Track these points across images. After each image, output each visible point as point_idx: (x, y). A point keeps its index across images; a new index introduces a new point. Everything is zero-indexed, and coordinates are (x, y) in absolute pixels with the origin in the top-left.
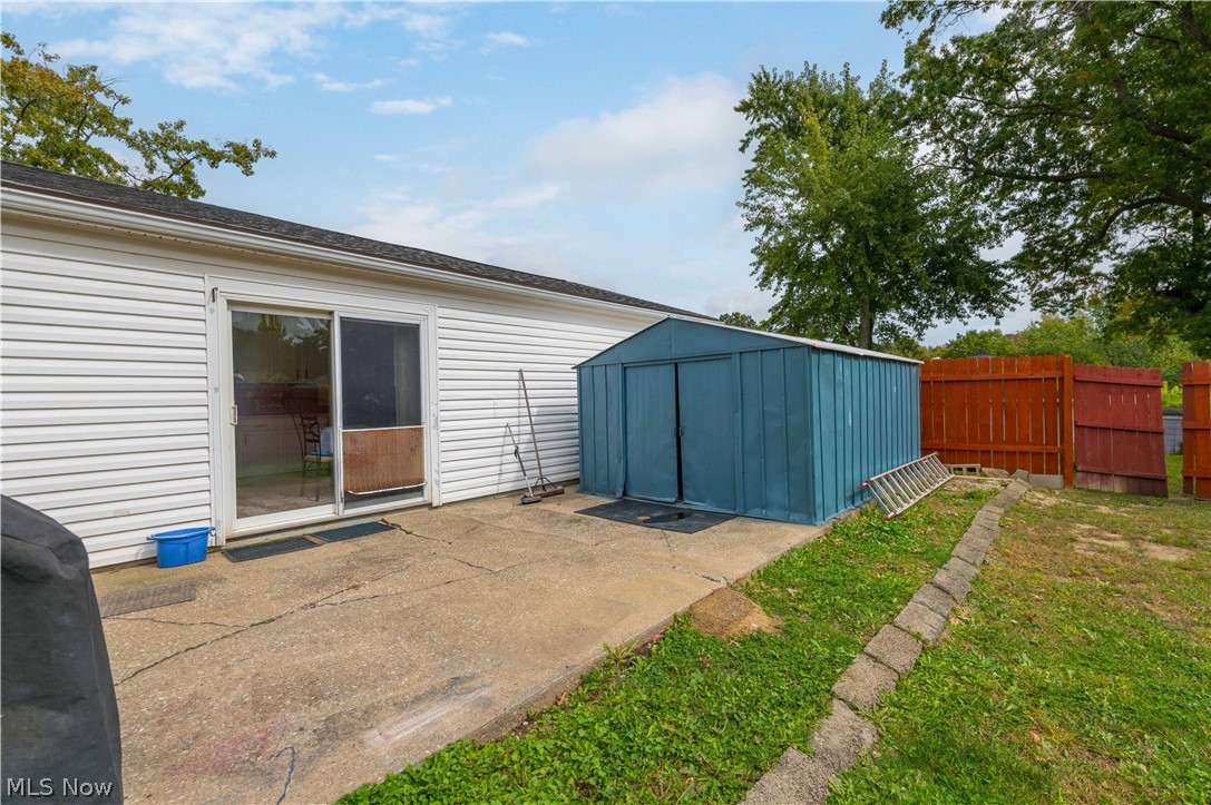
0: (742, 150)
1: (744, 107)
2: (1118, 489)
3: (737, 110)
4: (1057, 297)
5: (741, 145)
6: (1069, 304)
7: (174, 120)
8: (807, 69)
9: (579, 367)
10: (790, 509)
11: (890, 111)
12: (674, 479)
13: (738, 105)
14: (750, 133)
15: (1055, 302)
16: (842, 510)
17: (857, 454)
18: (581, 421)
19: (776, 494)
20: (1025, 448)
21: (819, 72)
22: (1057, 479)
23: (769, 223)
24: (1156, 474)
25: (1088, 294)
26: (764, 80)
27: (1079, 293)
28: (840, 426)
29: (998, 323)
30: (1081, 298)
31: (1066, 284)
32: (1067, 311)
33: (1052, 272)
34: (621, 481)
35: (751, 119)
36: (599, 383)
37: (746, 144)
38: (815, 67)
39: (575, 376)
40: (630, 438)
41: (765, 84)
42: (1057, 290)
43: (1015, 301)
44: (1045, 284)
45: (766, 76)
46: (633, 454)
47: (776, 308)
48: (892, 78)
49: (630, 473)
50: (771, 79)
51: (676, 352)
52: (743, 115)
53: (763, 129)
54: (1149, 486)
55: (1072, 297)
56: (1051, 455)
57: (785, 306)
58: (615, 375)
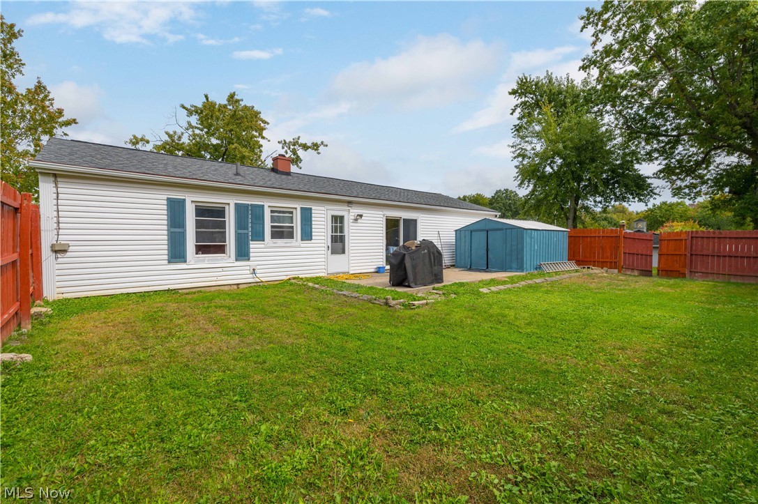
0: (512, 114)
1: (513, 92)
2: (636, 274)
3: (510, 93)
4: (687, 191)
5: (511, 111)
6: (693, 194)
7: (297, 137)
8: (547, 74)
9: (456, 231)
10: (518, 269)
11: (590, 98)
12: (486, 263)
13: (510, 91)
14: (517, 106)
15: (685, 193)
16: (532, 271)
17: (538, 257)
18: (456, 247)
19: (514, 265)
20: (607, 260)
21: (554, 76)
22: (616, 271)
23: (524, 156)
24: (649, 269)
25: (703, 190)
26: (524, 80)
27: (698, 189)
28: (532, 249)
29: (647, 205)
30: (700, 191)
31: (692, 184)
32: (692, 198)
33: (685, 177)
34: (469, 264)
35: (517, 98)
36: (463, 236)
37: (514, 111)
38: (552, 74)
39: (454, 233)
40: (472, 252)
41: (525, 83)
42: (686, 186)
43: (655, 194)
44: (679, 183)
45: (526, 79)
46: (473, 256)
47: (527, 196)
48: (593, 78)
49: (473, 262)
50: (528, 80)
51: (487, 228)
52: (513, 96)
53: (524, 103)
54: (647, 273)
55: (695, 191)
56: (615, 262)
57: (532, 195)
58: (468, 233)
